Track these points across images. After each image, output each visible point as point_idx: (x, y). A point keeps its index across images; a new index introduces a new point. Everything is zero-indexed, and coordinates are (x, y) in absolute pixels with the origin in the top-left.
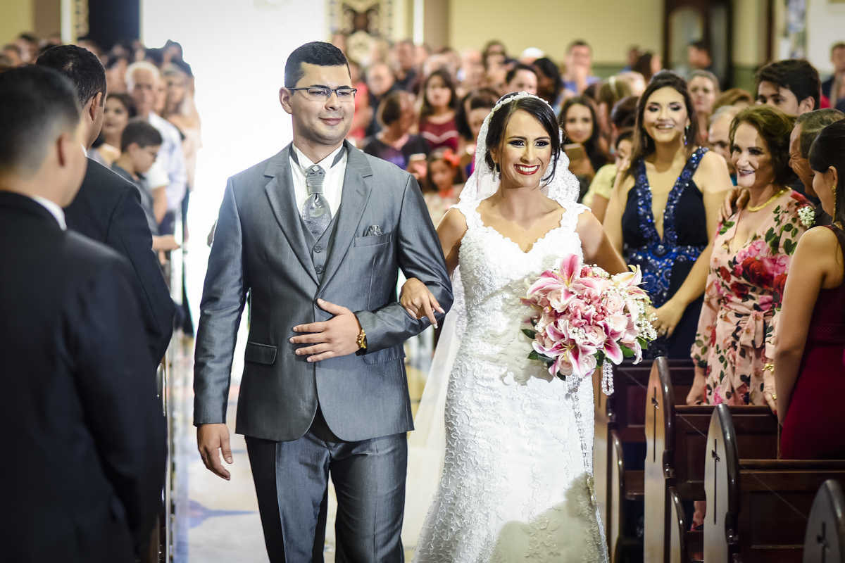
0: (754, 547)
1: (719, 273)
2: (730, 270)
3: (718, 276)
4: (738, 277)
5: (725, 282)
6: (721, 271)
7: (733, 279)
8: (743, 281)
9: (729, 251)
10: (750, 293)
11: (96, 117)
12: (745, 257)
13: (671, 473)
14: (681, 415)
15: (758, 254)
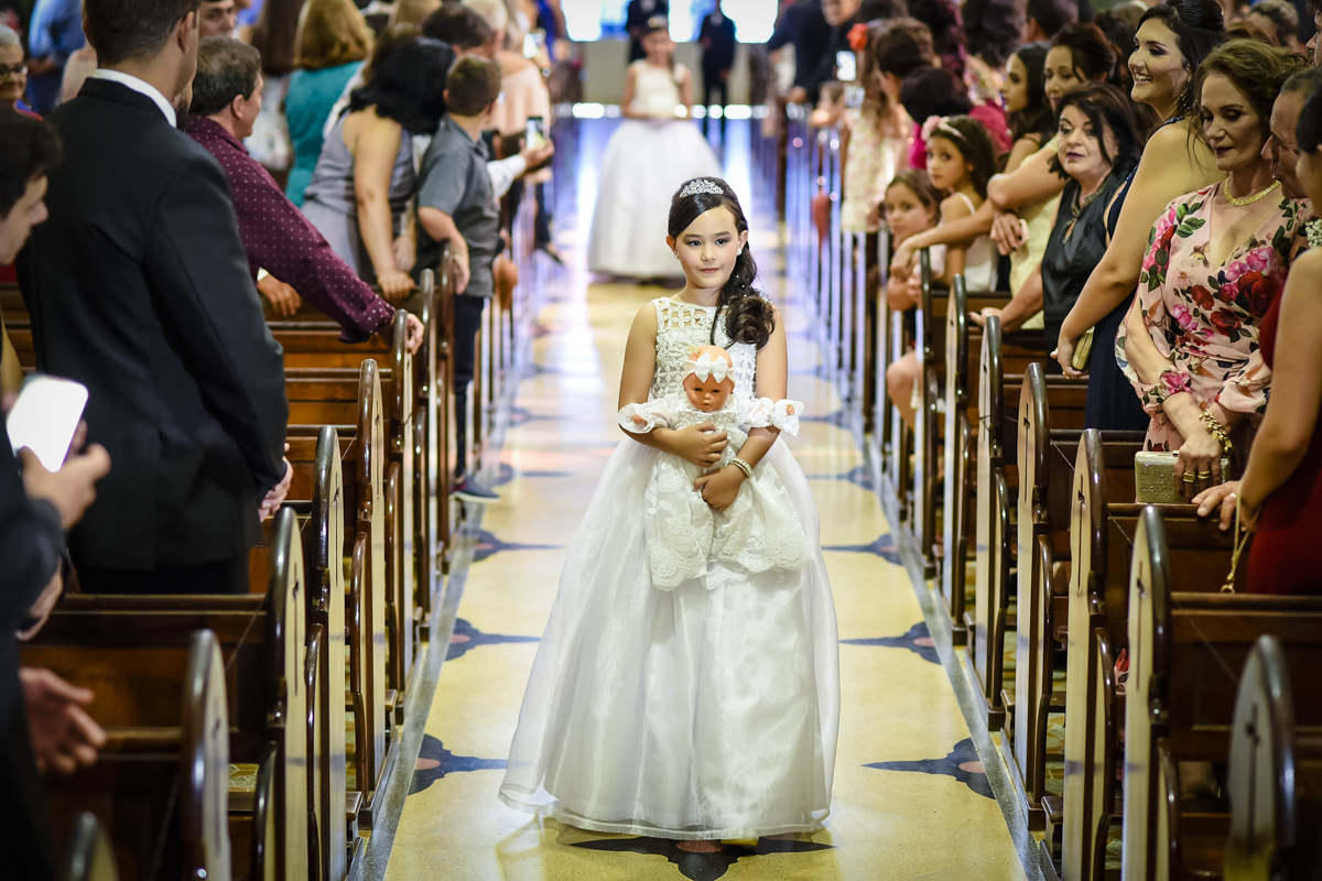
0: (1196, 728)
1: (1190, 296)
2: (1213, 291)
3: (1188, 299)
4: (1228, 302)
5: (1201, 309)
6: (1194, 292)
7: (1218, 305)
8: (1235, 307)
9: (1206, 263)
10: (1244, 326)
11: (188, 49)
12: (1242, 271)
13: (1099, 607)
14: (1114, 518)
15: (1265, 266)
